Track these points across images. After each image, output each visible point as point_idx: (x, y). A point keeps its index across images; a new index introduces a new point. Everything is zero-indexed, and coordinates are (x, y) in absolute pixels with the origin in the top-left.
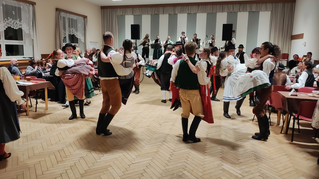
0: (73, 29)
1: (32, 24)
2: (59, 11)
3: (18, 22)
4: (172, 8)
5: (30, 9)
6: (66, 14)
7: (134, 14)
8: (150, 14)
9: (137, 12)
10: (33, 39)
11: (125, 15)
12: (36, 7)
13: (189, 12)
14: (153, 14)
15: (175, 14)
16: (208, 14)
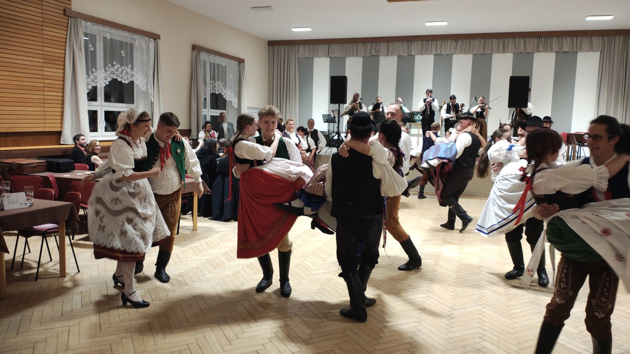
0: (220, 84)
1: (152, 75)
2: (199, 50)
3: (129, 70)
4: (405, 44)
5: (150, 47)
6: (209, 55)
7: (330, 56)
8: (360, 56)
9: (337, 51)
10: (153, 101)
11: (313, 58)
12: (161, 42)
13: (438, 53)
14: (368, 55)
15: (410, 55)
16: (475, 55)
